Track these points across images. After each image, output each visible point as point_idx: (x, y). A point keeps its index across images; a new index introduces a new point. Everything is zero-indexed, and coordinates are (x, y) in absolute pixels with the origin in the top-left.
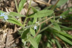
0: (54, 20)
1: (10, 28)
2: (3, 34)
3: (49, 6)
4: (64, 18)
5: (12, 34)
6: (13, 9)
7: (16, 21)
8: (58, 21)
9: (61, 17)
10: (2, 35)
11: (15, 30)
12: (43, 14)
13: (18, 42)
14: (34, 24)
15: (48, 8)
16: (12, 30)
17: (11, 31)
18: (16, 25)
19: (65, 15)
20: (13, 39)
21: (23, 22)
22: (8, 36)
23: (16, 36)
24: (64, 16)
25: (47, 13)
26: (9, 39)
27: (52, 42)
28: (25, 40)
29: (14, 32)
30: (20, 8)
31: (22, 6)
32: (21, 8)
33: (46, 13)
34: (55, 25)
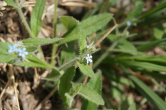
0: (118, 34)
1: (23, 81)
2: (10, 98)
3: (93, 8)
4: (135, 24)
5: (29, 93)
6: (16, 35)
7: (35, 59)
8: (126, 33)
9: (129, 24)
10: (8, 101)
11: (36, 82)
12: (90, 26)
13: (50, 105)
14: (83, 51)
15: (94, 11)
16: (27, 83)
17: (26, 86)
18: (36, 69)
19: (136, 16)
20: (36, 102)
21: (48, 58)
22: (23, 100)
23: (41, 93)
24: (134, 19)
25: (99, 21)
26: (28, 106)
28: (71, 95)
29: (35, 86)
30: (35, 29)
31: (37, 23)
32: (37, 28)
33: (95, 23)
34: (122, 44)
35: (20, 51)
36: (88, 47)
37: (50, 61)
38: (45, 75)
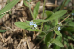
11: (34, 37)
27: (68, 39)
34: (70, 23)
35: (34, 25)
36: (59, 24)
37: (40, 29)
38: (37, 34)
